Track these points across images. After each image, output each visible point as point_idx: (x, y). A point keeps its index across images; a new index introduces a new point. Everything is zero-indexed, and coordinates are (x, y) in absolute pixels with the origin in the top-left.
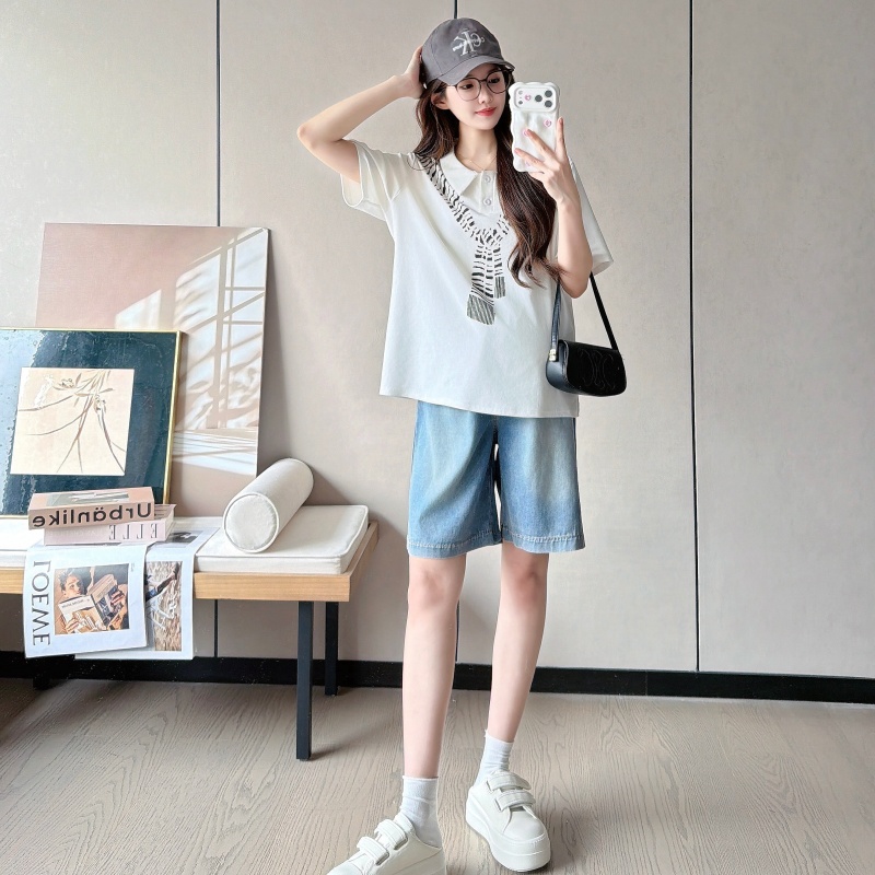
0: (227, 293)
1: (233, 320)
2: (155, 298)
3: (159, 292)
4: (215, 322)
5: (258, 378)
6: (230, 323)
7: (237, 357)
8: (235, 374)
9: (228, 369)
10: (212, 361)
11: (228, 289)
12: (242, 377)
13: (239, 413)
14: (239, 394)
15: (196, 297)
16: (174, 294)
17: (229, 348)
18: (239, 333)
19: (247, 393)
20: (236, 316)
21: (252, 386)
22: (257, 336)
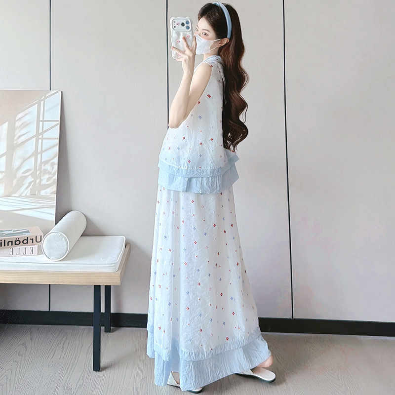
0: (41, 123)
1: (44, 137)
2: (6, 126)
3: (7, 124)
4: (34, 139)
5: (56, 167)
6: (42, 139)
7: (46, 156)
8: (44, 165)
9: (41, 163)
10: (33, 159)
11: (41, 121)
12: (48, 167)
13: (46, 187)
14: (47, 176)
15: (25, 125)
16: (15, 124)
17: (42, 152)
18: (47, 144)
19: (51, 176)
20: (45, 136)
21: (53, 172)
22: (56, 145)
